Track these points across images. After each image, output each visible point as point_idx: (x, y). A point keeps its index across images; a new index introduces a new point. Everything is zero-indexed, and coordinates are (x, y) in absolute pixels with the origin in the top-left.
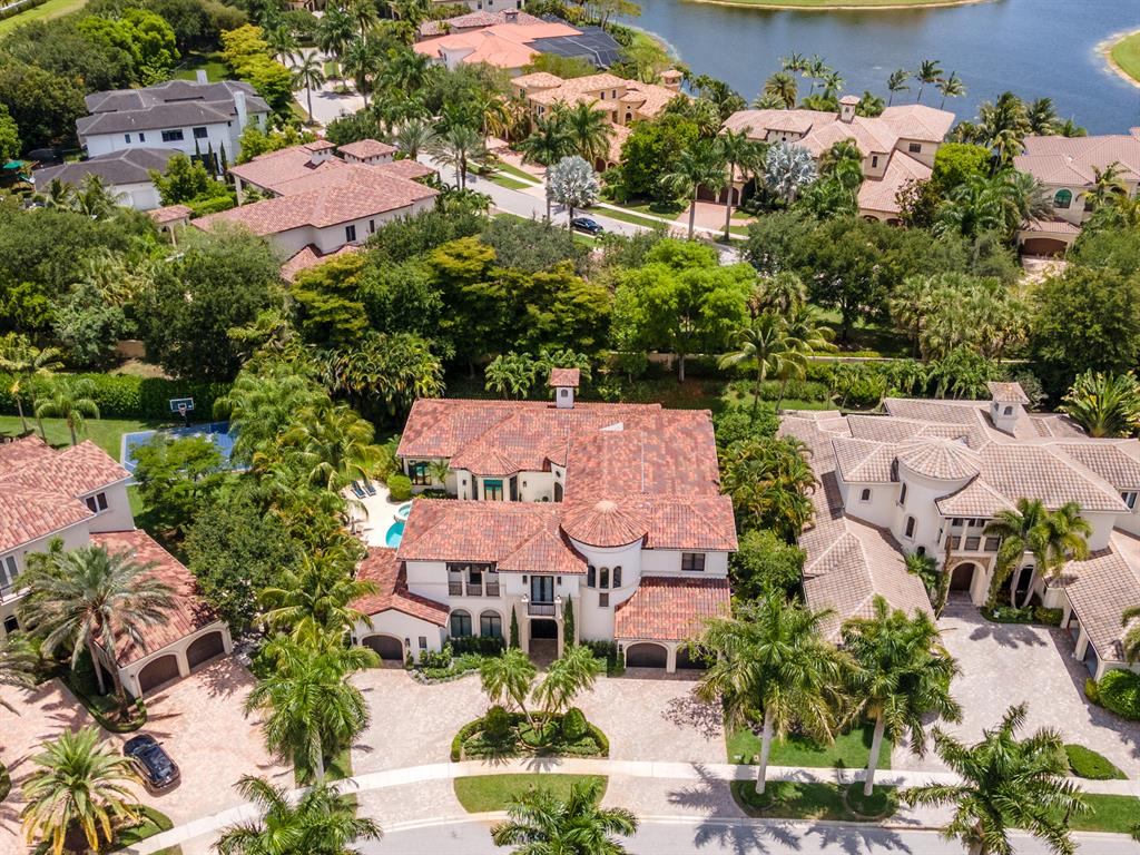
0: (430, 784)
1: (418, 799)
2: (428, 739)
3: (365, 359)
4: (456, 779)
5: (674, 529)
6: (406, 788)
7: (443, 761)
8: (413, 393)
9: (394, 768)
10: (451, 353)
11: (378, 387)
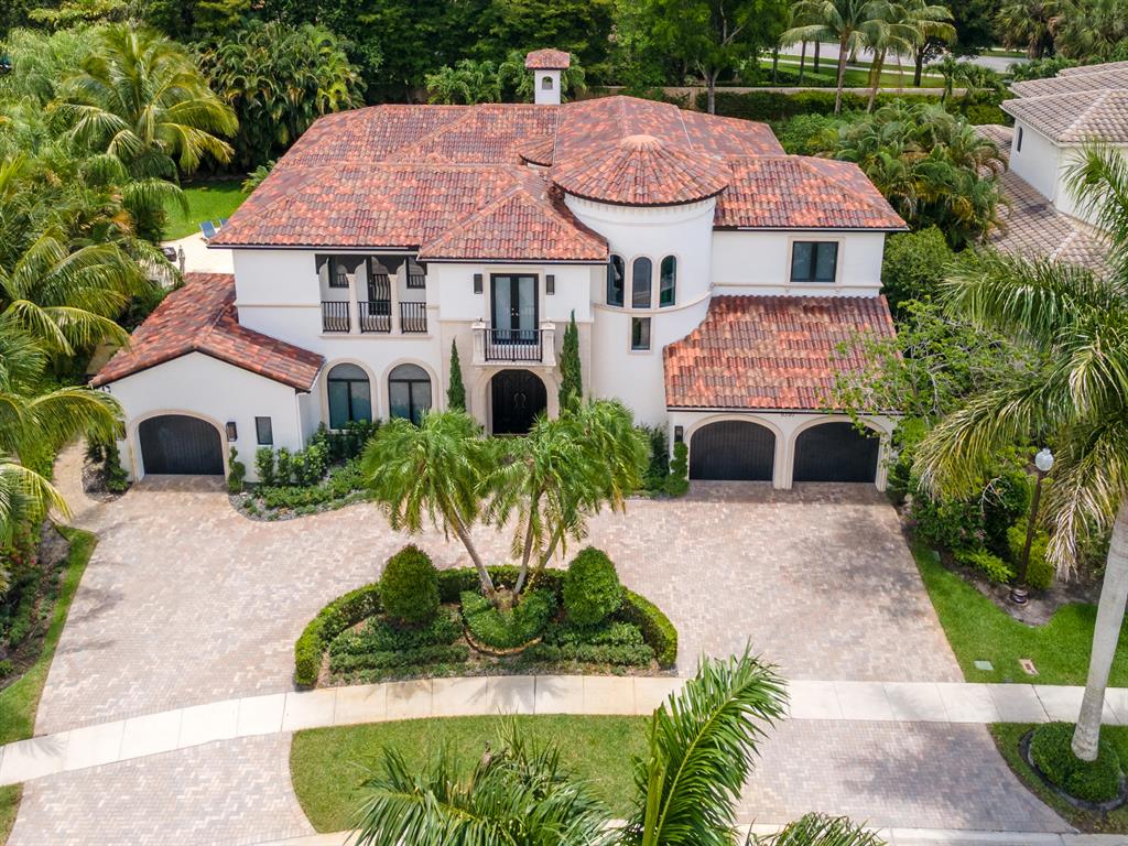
0: (226, 752)
1: (187, 796)
2: (247, 637)
3: (241, 56)
4: (298, 735)
5: (773, 196)
6: (165, 767)
7: (275, 689)
8: (315, 109)
9: (148, 710)
10: (376, 60)
11: (260, 96)
